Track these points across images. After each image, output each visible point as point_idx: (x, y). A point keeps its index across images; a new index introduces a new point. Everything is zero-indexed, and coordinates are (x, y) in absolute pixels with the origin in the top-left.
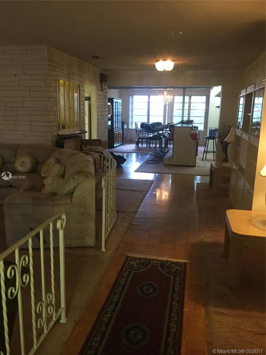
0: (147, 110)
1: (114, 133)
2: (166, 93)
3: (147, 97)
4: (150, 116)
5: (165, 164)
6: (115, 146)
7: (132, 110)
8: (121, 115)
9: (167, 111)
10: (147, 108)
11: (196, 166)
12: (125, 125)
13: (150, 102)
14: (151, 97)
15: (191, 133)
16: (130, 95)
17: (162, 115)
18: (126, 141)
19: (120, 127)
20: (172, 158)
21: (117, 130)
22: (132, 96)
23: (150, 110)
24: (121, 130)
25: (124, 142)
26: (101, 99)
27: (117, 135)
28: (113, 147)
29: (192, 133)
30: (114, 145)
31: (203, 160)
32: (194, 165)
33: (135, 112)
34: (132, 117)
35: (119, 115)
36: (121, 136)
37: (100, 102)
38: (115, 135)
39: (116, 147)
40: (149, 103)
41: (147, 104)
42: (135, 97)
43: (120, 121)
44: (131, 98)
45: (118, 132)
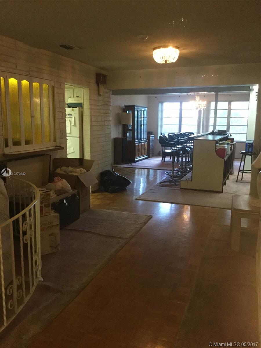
0: (178, 119)
1: (135, 146)
2: (198, 98)
3: (179, 103)
4: (182, 126)
5: (181, 187)
6: (136, 160)
7: (162, 119)
8: (146, 125)
9: (202, 119)
10: (178, 116)
11: (223, 191)
12: (151, 136)
13: (183, 109)
14: (183, 103)
15: (216, 148)
16: (159, 102)
17: (196, 123)
18: (153, 154)
19: (145, 138)
20: (192, 181)
21: (140, 141)
22: (162, 103)
23: (182, 119)
24: (146, 142)
25: (151, 155)
26: (99, 106)
27: (140, 147)
28: (134, 161)
29: (218, 148)
31: (237, 181)
32: (221, 191)
33: (165, 121)
34: (161, 126)
35: (143, 125)
36: (146, 148)
37: (97, 109)
38: (137, 148)
39: (138, 161)
40: (181, 110)
41: (179, 112)
42: (165, 104)
43: (145, 131)
44: (160, 105)
45: (142, 144)
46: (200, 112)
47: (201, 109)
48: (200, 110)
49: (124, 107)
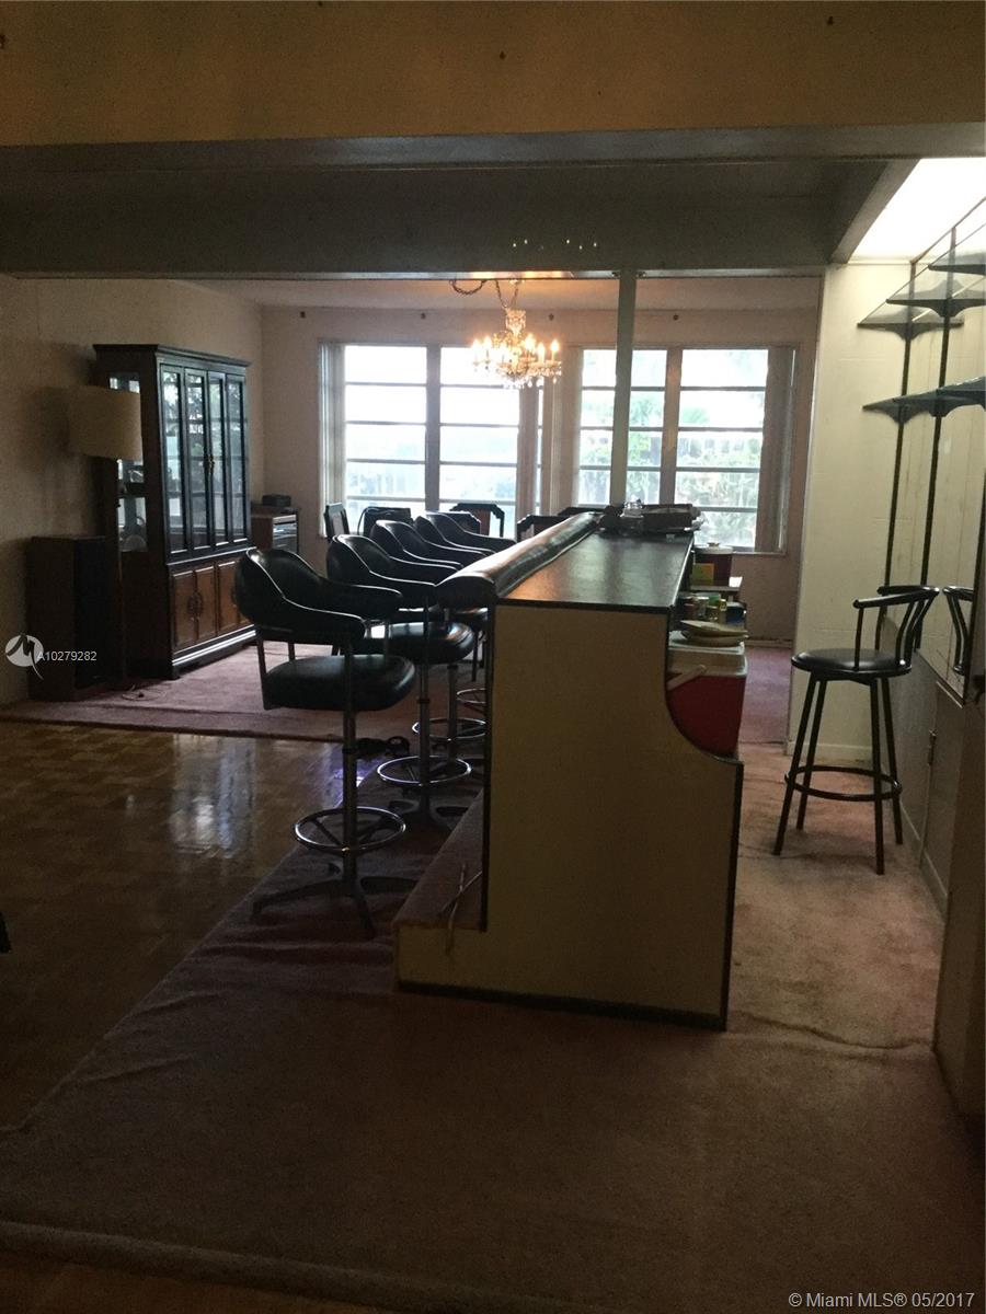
1: (167, 584)
2: (516, 321)
3: (421, 353)
4: (442, 468)
5: (404, 977)
6: (177, 662)
7: (337, 431)
8: (244, 459)
9: (540, 433)
12: (277, 519)
13: (442, 382)
14: (446, 352)
16: (321, 341)
19: (238, 525)
21: (202, 553)
22: (336, 345)
23: (441, 432)
27: (205, 587)
28: (167, 673)
29: (684, 672)
30: (170, 658)
31: (777, 849)
33: (356, 441)
34: (335, 470)
35: (224, 459)
38: (182, 595)
43: (237, 489)
44: (325, 358)
45: (217, 571)
46: (528, 396)
47: (535, 379)
48: (530, 385)
49: (93, 354)
